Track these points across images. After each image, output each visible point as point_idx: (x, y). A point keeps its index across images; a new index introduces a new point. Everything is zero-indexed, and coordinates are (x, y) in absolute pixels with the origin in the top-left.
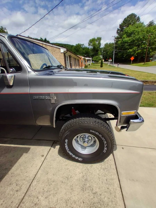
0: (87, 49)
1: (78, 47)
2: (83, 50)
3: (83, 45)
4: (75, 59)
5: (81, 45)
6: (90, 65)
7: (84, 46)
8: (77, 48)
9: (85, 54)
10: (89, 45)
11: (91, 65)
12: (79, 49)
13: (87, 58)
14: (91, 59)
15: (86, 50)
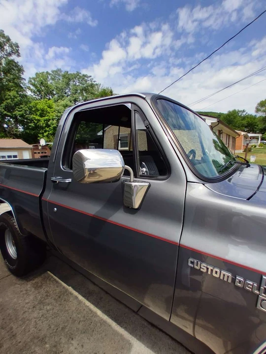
0: (251, 118)
1: (233, 115)
2: (242, 120)
3: (244, 111)
4: (229, 135)
5: (239, 111)
6: (255, 146)
7: (244, 113)
8: (230, 117)
9: (246, 127)
10: (258, 110)
11: (257, 147)
12: (235, 118)
13: (250, 135)
14: (260, 135)
15: (249, 120)
